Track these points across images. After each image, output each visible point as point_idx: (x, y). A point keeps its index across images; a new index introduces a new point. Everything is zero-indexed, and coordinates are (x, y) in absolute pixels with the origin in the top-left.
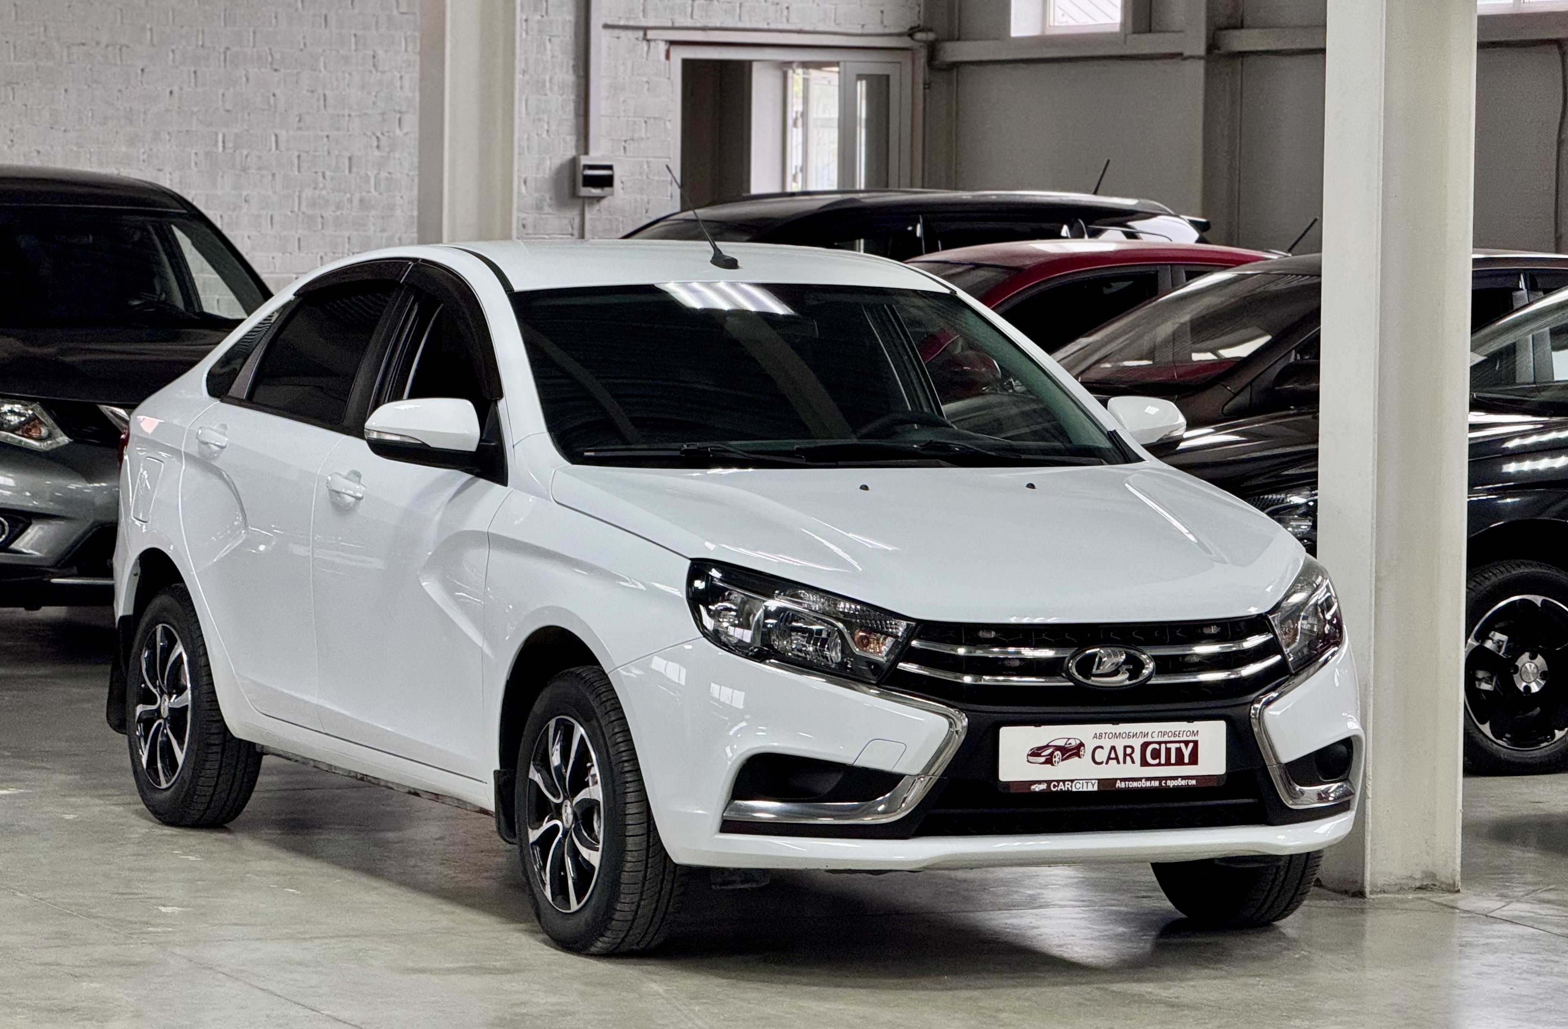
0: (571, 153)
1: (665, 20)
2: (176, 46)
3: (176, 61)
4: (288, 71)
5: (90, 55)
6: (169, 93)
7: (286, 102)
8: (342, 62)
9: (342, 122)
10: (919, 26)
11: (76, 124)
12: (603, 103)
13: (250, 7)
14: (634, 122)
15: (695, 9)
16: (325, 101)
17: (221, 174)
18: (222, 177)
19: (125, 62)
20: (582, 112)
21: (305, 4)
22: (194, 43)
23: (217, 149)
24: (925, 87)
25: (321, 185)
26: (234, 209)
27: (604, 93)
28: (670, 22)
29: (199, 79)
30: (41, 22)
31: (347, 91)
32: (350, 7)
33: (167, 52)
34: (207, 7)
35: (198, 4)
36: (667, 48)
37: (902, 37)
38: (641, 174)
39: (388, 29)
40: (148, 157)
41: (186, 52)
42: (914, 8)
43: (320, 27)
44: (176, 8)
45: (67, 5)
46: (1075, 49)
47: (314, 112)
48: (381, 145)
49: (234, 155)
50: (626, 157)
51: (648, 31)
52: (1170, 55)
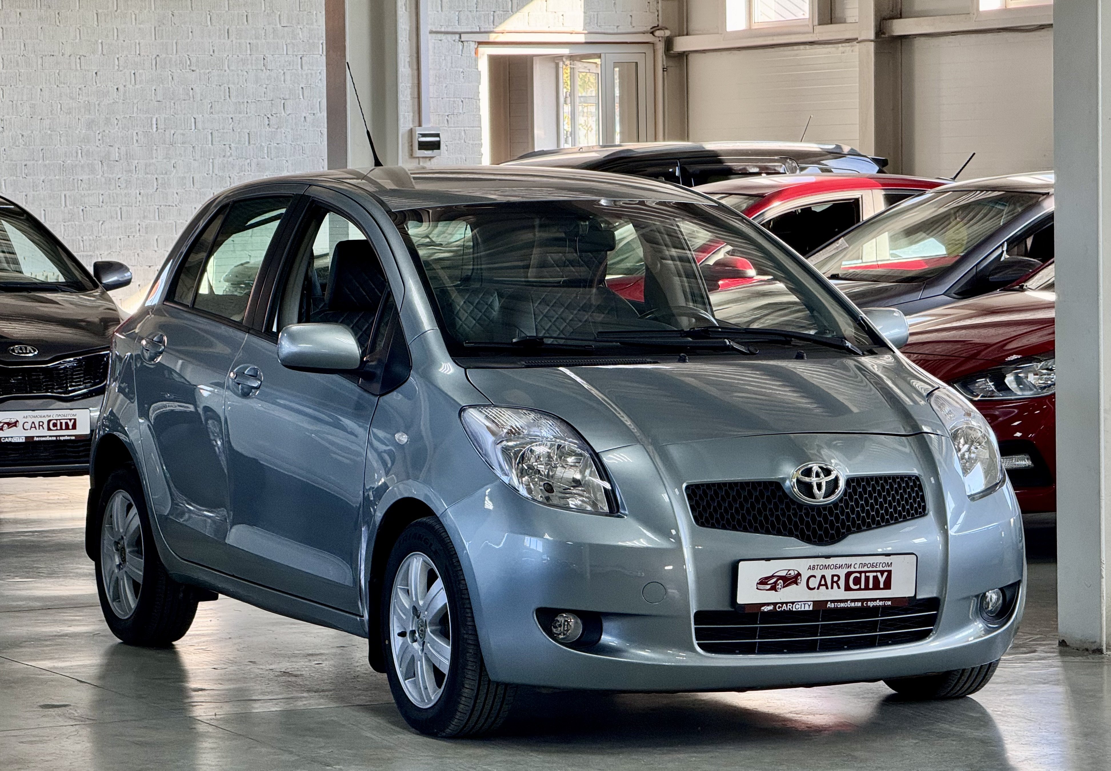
0: (410, 125)
1: (474, 26)
2: (120, 55)
3: (120, 65)
4: (202, 71)
5: (58, 63)
6: (116, 90)
7: (201, 95)
8: (241, 63)
9: (242, 106)
10: (658, 26)
11: (49, 114)
12: (431, 88)
13: (173, 25)
14: (454, 101)
15: (496, 17)
16: (229, 92)
17: (155, 147)
18: (156, 150)
19: (83, 68)
20: (416, 96)
21: (213, 22)
22: (133, 53)
23: (152, 129)
24: (664, 70)
25: (229, 154)
26: (166, 173)
27: (431, 80)
28: (478, 28)
29: (138, 79)
30: (22, 41)
31: (245, 85)
32: (246, 23)
33: (114, 59)
34: (142, 26)
35: (136, 24)
36: (476, 46)
37: (646, 35)
38: (460, 139)
39: (273, 38)
40: (102, 137)
41: (127, 59)
42: (654, 13)
43: (224, 38)
44: (119, 27)
45: (40, 28)
46: (775, 38)
47: (222, 101)
48: (271, 123)
49: (164, 134)
50: (449, 127)
51: (462, 35)
52: (847, 40)
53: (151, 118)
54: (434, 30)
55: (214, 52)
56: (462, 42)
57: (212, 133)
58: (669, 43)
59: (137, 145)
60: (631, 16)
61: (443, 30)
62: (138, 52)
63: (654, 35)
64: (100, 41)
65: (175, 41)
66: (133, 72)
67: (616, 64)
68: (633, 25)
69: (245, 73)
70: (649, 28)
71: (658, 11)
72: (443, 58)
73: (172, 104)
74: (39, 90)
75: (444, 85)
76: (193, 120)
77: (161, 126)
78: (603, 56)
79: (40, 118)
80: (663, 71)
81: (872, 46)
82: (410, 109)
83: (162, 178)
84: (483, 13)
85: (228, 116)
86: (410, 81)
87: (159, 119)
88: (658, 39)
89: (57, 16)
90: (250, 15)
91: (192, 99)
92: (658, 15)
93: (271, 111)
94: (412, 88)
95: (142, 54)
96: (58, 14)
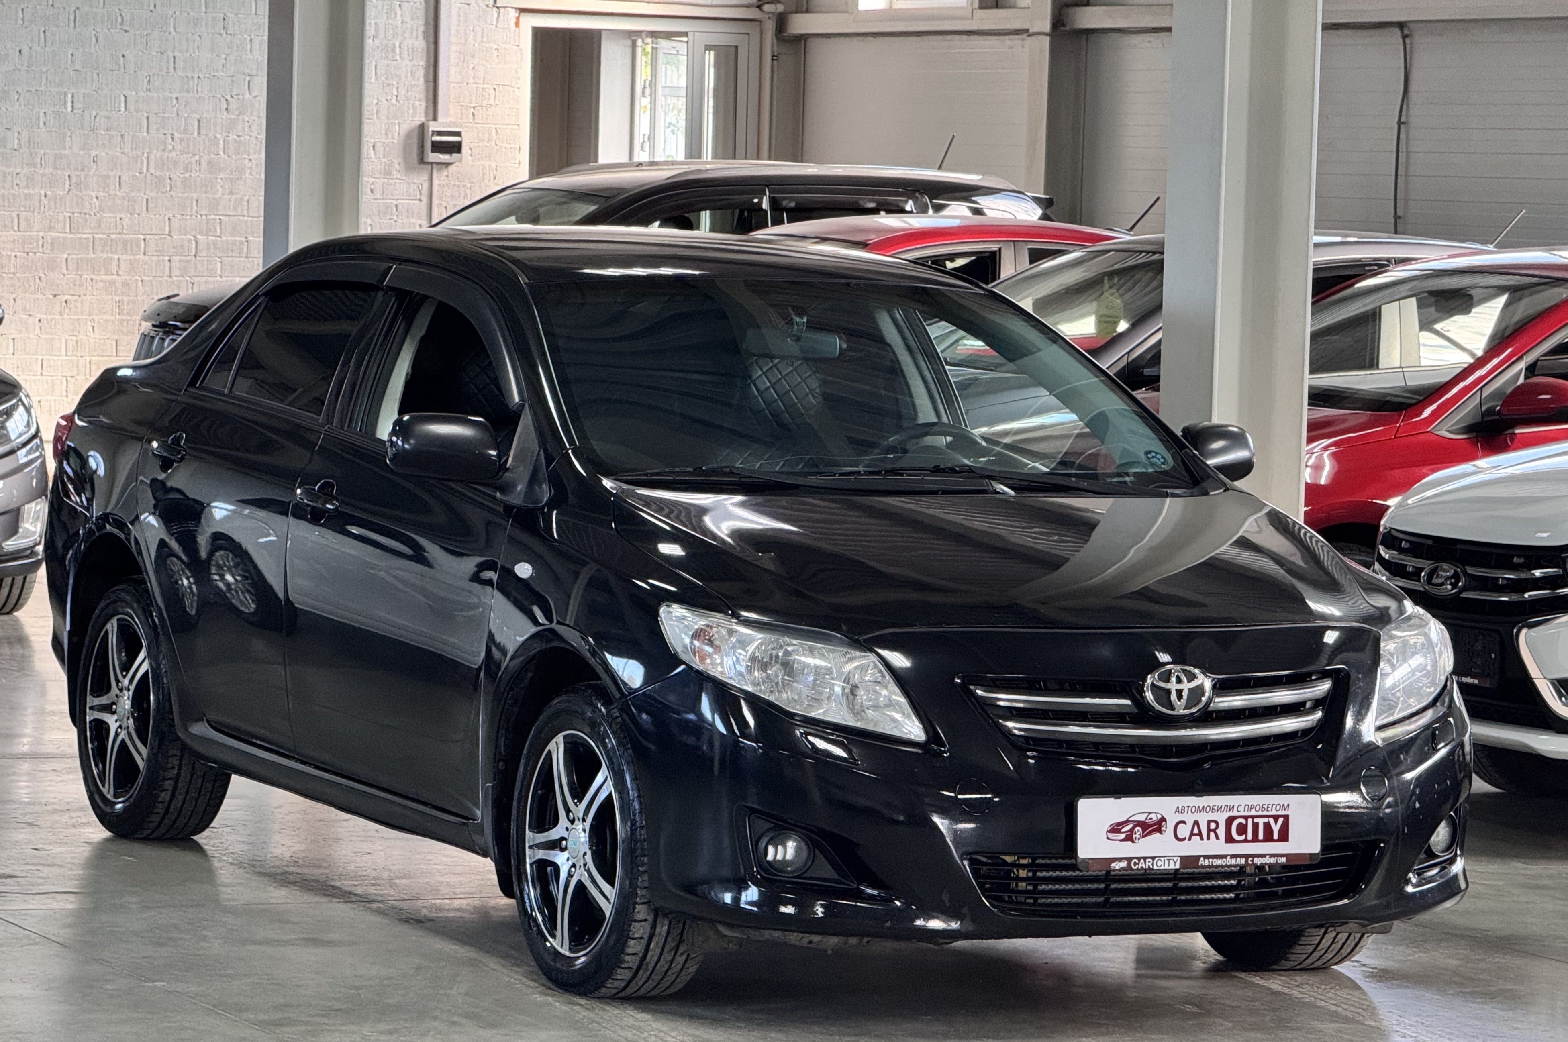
0: (420, 118)
2: (26, 5)
3: (26, 19)
4: (138, 32)
6: (18, 53)
7: (136, 63)
8: (192, 24)
9: (191, 82)
12: (453, 70)
14: (483, 88)
16: (174, 62)
17: (69, 134)
18: (71, 137)
20: (431, 78)
22: (44, 3)
23: (66, 109)
24: (774, 57)
25: (170, 147)
26: (83, 170)
27: (453, 61)
29: (49, 41)
31: (197, 53)
33: (17, 11)
36: (517, 15)
37: (750, 9)
38: (489, 140)
41: (36, 12)
46: (922, 23)
47: (164, 74)
48: (230, 107)
49: (82, 115)
50: (474, 124)
52: (1017, 30)
53: (65, 94)
55: (155, 6)
56: (498, 8)
57: (148, 118)
58: (781, 22)
59: (44, 129)
62: (51, 3)
63: (761, 10)
66: (43, 29)
67: (708, 48)
69: (198, 38)
70: (755, 1)
72: (471, 28)
73: (95, 75)
75: (471, 66)
76: (123, 98)
77: (79, 105)
78: (691, 35)
80: (773, 60)
81: (1047, 41)
82: (422, 96)
83: (77, 176)
85: (171, 95)
86: (425, 59)
87: (75, 95)
88: (767, 16)
91: (122, 70)
93: (231, 91)
94: (427, 69)
95: (56, 6)
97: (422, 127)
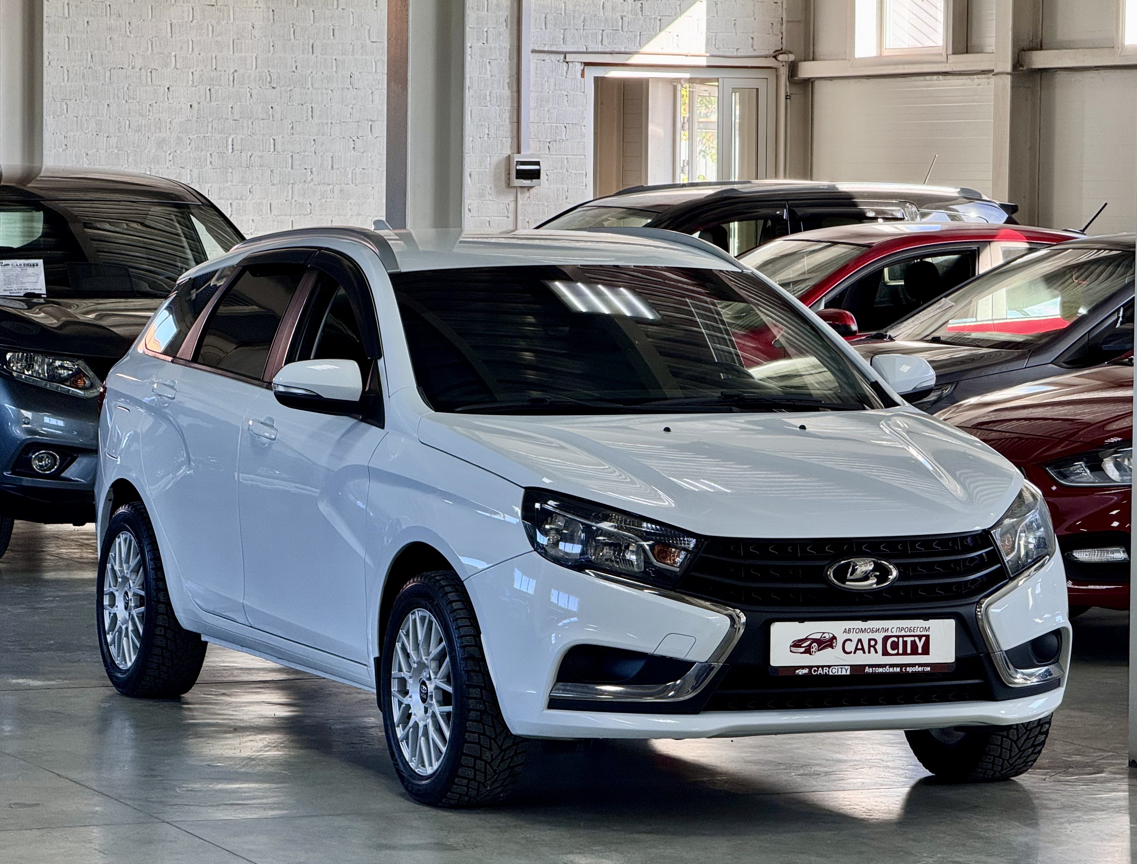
0: (507, 151)
1: (581, 46)
2: (195, 69)
3: (195, 81)
4: (283, 89)
5: (127, 77)
6: (189, 107)
7: (282, 113)
8: (325, 81)
9: (326, 129)
10: (782, 49)
11: (117, 132)
12: (532, 112)
13: (253, 37)
14: (557, 127)
15: (604, 35)
16: (312, 112)
17: (230, 170)
18: (231, 173)
19: (154, 83)
20: (515, 120)
21: (297, 35)
22: (209, 67)
23: (227, 150)
24: (787, 97)
25: (309, 179)
26: (241, 198)
27: (532, 104)
28: (585, 48)
29: (213, 95)
30: (88, 51)
31: (330, 104)
32: (332, 37)
33: (188, 74)
34: (219, 38)
35: (213, 36)
36: (582, 68)
37: (768, 59)
38: (562, 168)
39: (362, 54)
40: (173, 158)
41: (202, 74)
42: (777, 35)
43: (308, 53)
44: (194, 40)
45: (109, 37)
46: (906, 67)
47: (304, 120)
48: (356, 147)
49: (240, 156)
50: (550, 155)
51: (567, 55)
52: (984, 71)
53: (227, 138)
54: (537, 49)
55: (296, 68)
56: (567, 62)
57: (292, 156)
58: (793, 68)
59: (210, 166)
60: (753, 38)
61: (546, 49)
62: (214, 67)
63: (776, 59)
64: (173, 54)
65: (255, 55)
66: (209, 88)
67: (735, 90)
68: (755, 48)
69: (331, 92)
70: (771, 52)
71: (782, 33)
72: (546, 79)
73: (250, 123)
74: (106, 106)
75: (547, 109)
76: (272, 141)
77: (237, 147)
78: (721, 80)
79: (106, 135)
80: (786, 98)
81: (1008, 79)
82: (508, 134)
83: (237, 203)
84: (591, 31)
85: (310, 137)
86: (509, 105)
87: (235, 139)
88: (781, 64)
89: (128, 25)
90: (336, 28)
91: (271, 118)
92: (782, 38)
93: (357, 134)
94: (511, 112)
95: (218, 70)
96: (129, 23)
97: (509, 158)
